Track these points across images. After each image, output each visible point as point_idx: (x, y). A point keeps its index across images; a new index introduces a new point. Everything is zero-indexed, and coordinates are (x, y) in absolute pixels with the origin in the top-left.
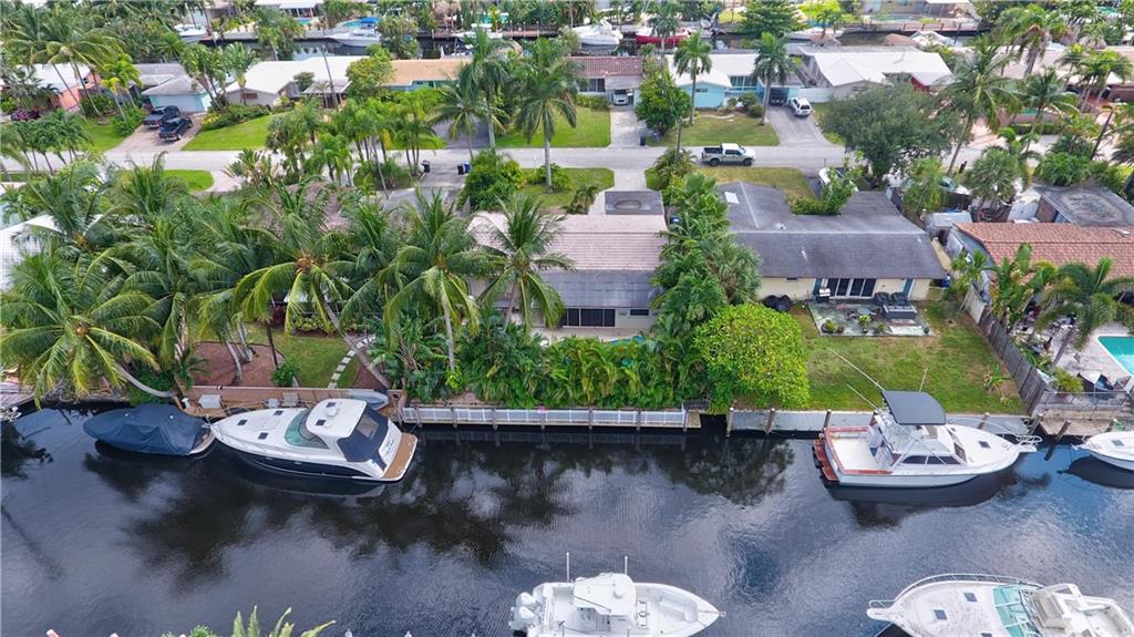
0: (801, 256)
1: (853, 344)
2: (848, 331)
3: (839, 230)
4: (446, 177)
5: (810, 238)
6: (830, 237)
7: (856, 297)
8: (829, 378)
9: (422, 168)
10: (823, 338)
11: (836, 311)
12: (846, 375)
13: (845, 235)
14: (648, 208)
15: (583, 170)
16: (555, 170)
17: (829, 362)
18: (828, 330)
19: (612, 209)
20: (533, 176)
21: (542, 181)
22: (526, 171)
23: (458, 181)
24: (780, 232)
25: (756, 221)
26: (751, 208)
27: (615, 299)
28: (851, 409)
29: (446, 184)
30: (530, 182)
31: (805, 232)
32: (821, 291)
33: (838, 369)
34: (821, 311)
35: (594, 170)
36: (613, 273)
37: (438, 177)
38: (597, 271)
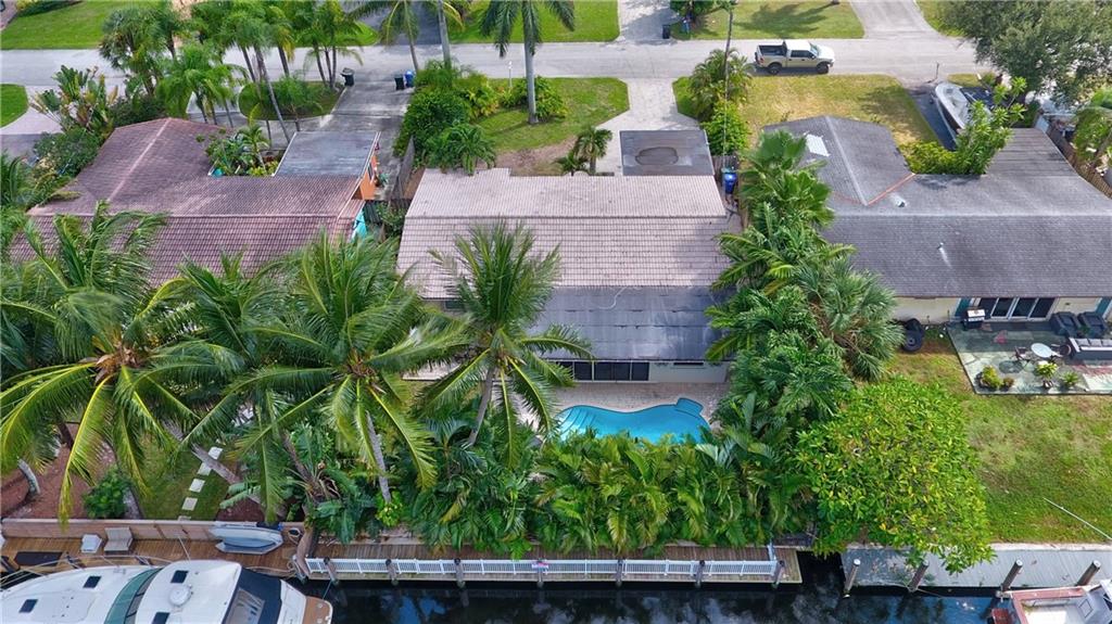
0: (939, 258)
1: (1031, 410)
2: (1019, 385)
3: (992, 208)
4: (379, 94)
5: (950, 224)
6: (981, 222)
7: (1022, 319)
8: (1001, 479)
9: (343, 80)
10: (980, 401)
11: (993, 344)
12: (1028, 474)
13: (1004, 219)
14: (687, 161)
15: (580, 81)
16: (541, 85)
17: (999, 448)
18: (985, 385)
19: (633, 164)
20: (507, 94)
21: (521, 102)
22: (498, 85)
23: (395, 101)
24: (901, 214)
25: (863, 193)
26: (848, 165)
27: (651, 344)
28: (1042, 540)
29: (376, 108)
30: (504, 105)
31: (940, 213)
32: (971, 313)
33: (1013, 462)
34: (972, 346)
35: (597, 81)
36: (643, 292)
37: (367, 94)
38: (618, 288)
